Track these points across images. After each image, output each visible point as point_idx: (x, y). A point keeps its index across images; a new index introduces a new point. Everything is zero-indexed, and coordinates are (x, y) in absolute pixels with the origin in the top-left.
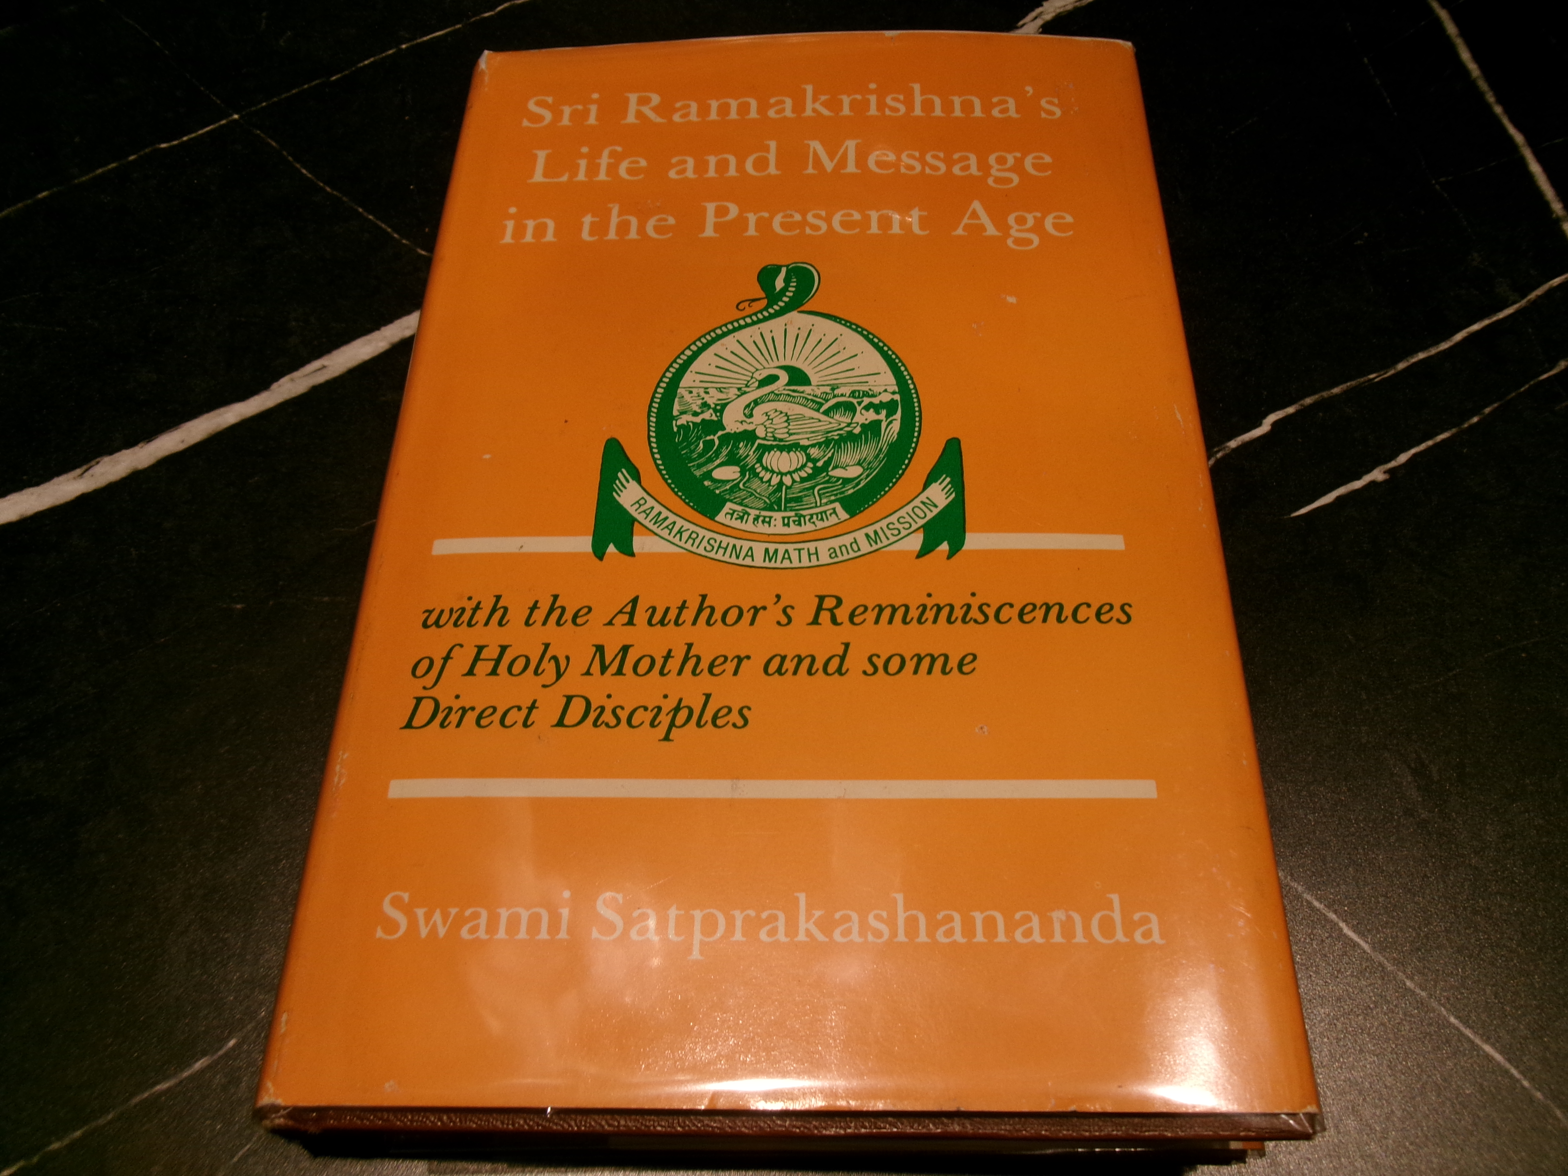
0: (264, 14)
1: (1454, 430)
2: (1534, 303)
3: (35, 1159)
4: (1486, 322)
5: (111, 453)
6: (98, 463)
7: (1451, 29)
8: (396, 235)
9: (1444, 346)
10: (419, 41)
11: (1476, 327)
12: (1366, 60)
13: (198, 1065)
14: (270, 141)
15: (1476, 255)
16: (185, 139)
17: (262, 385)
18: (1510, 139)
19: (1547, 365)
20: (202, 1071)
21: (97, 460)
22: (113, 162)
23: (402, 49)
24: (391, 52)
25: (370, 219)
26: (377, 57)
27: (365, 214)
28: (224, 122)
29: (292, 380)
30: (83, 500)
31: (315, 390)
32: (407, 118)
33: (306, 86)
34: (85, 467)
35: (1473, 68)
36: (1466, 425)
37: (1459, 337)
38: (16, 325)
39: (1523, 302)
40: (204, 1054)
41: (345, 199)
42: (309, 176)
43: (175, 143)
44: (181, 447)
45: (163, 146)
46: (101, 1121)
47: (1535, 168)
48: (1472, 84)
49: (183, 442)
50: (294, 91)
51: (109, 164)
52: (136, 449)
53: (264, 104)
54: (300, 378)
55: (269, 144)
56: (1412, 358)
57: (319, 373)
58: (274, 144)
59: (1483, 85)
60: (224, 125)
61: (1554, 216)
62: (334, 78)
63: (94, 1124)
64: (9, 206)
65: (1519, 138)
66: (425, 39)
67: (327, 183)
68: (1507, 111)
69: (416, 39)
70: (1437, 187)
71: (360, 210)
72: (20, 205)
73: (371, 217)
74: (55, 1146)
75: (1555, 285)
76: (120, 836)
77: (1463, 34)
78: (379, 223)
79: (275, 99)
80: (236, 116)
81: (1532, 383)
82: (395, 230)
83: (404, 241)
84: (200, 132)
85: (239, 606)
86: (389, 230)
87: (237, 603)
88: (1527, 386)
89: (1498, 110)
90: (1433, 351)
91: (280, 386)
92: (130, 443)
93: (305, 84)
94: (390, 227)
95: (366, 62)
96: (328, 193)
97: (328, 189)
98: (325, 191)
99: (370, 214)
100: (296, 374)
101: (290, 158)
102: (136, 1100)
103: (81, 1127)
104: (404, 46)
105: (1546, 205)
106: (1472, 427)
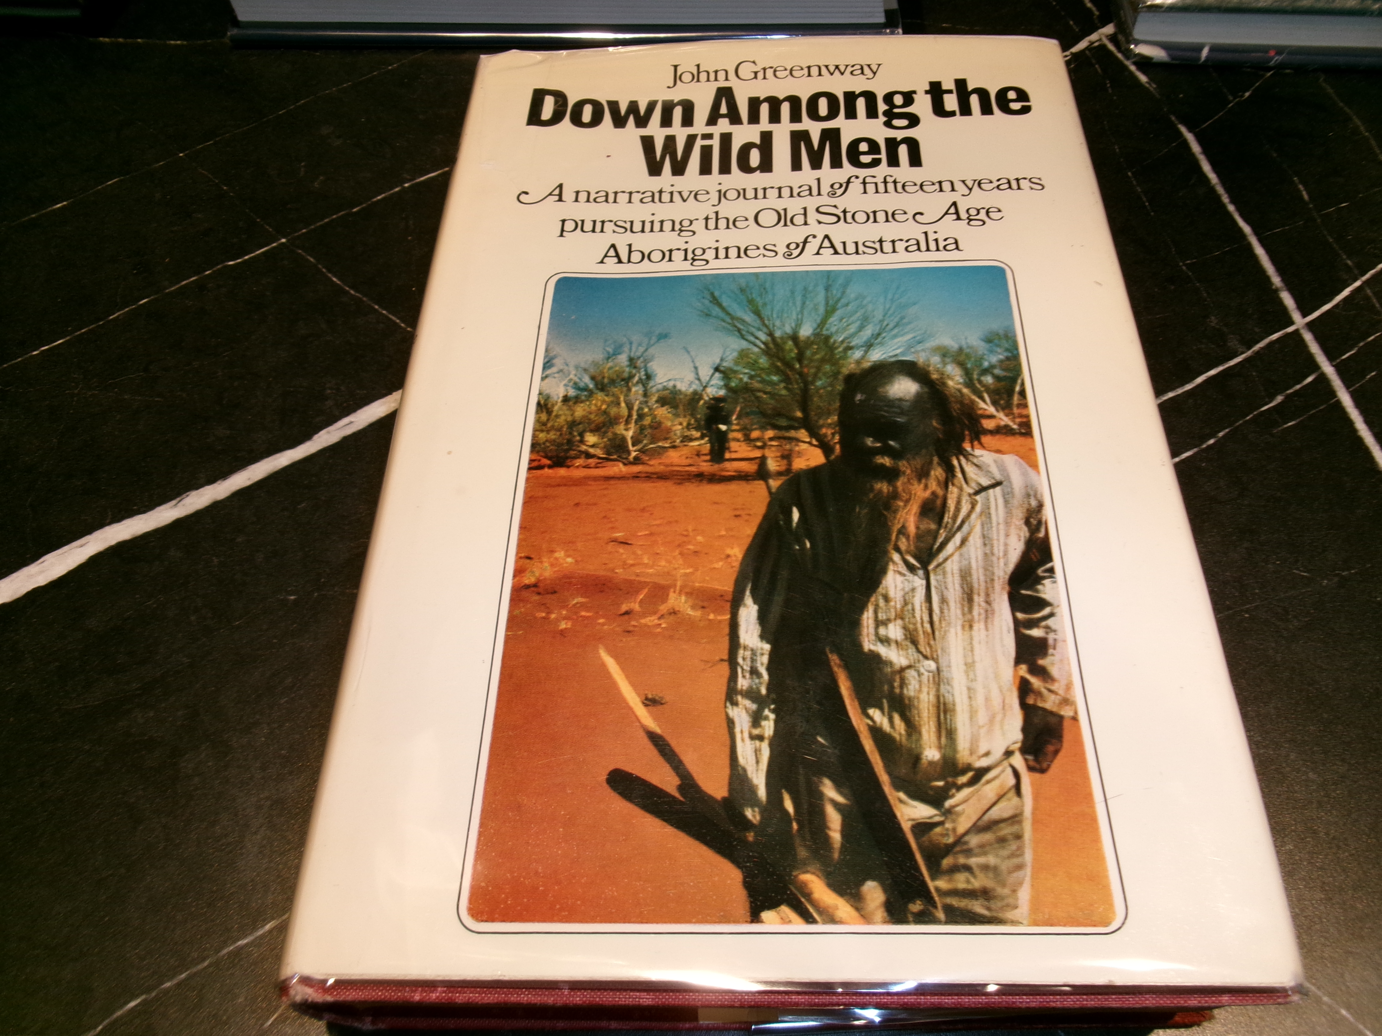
0: (303, 164)
1: (1195, 450)
2: (1257, 353)
3: (154, 994)
4: (1221, 368)
5: (197, 488)
6: (187, 496)
7: (1196, 148)
8: (403, 325)
9: (1188, 387)
10: (418, 180)
11: (1213, 372)
12: (1130, 174)
13: (268, 927)
14: (309, 257)
15: (1213, 318)
16: (246, 257)
17: (306, 436)
18: (1240, 230)
19: (1267, 400)
20: (270, 931)
21: (188, 493)
22: (194, 276)
23: (405, 187)
24: (397, 189)
25: (383, 314)
26: (386, 194)
27: (380, 310)
28: (274, 245)
29: (328, 432)
30: (178, 524)
31: (346, 439)
32: (410, 238)
33: (334, 217)
34: (178, 499)
35: (1213, 177)
36: (1204, 446)
37: (1199, 380)
38: (126, 397)
39: (1249, 353)
40: (273, 919)
41: (365, 299)
42: (338, 282)
43: (239, 261)
44: (248, 483)
45: (231, 263)
46: (200, 967)
47: (1259, 251)
48: (1212, 190)
49: (249, 479)
50: (326, 221)
51: (191, 277)
52: (215, 485)
53: (304, 231)
54: (335, 430)
55: (308, 260)
56: (1164, 397)
57: (348, 426)
58: (312, 260)
59: (1220, 190)
60: (274, 248)
61: (1274, 287)
62: (355, 210)
63: (194, 970)
64: (119, 311)
65: (1247, 229)
66: (422, 179)
67: (352, 288)
68: (1238, 209)
69: (415, 179)
70: (1184, 268)
71: (377, 307)
72: (127, 309)
73: (384, 312)
74: (168, 984)
75: (1274, 339)
76: (210, 764)
77: (1205, 151)
78: (391, 316)
79: (313, 227)
80: (284, 240)
81: (1255, 413)
82: (403, 322)
83: (409, 329)
84: (258, 252)
85: (292, 597)
86: (398, 321)
87: (291, 595)
88: (1251, 416)
89: (1231, 208)
90: (1180, 391)
91: (319, 437)
92: (211, 480)
93: (334, 215)
94: (398, 318)
95: (379, 198)
96: (352, 295)
97: (352, 292)
98: (350, 293)
99: (385, 309)
100: (330, 428)
101: (324, 270)
102: (225, 951)
103: (186, 971)
104: (406, 185)
105: (1267, 279)
106: (1210, 447)
